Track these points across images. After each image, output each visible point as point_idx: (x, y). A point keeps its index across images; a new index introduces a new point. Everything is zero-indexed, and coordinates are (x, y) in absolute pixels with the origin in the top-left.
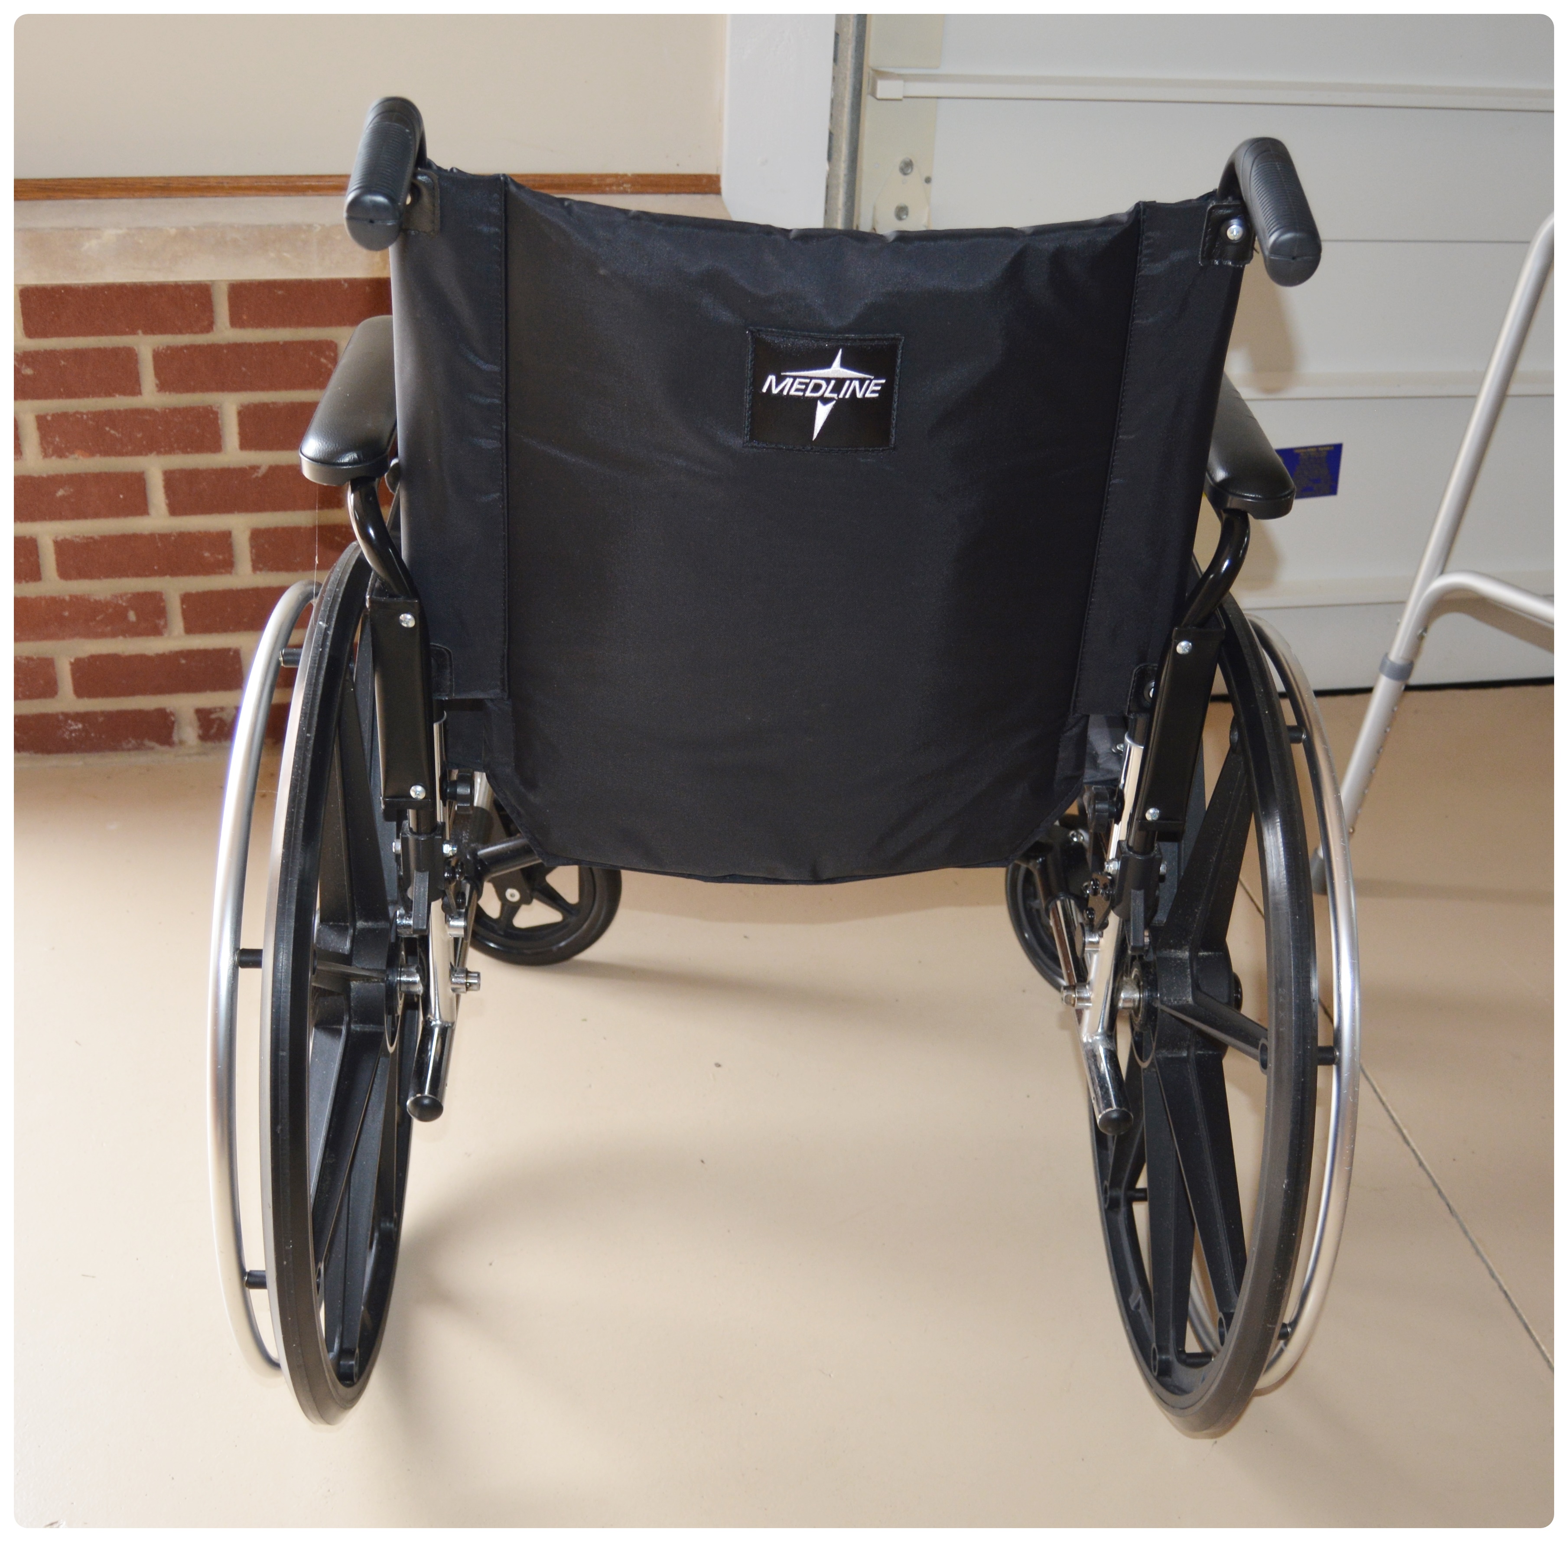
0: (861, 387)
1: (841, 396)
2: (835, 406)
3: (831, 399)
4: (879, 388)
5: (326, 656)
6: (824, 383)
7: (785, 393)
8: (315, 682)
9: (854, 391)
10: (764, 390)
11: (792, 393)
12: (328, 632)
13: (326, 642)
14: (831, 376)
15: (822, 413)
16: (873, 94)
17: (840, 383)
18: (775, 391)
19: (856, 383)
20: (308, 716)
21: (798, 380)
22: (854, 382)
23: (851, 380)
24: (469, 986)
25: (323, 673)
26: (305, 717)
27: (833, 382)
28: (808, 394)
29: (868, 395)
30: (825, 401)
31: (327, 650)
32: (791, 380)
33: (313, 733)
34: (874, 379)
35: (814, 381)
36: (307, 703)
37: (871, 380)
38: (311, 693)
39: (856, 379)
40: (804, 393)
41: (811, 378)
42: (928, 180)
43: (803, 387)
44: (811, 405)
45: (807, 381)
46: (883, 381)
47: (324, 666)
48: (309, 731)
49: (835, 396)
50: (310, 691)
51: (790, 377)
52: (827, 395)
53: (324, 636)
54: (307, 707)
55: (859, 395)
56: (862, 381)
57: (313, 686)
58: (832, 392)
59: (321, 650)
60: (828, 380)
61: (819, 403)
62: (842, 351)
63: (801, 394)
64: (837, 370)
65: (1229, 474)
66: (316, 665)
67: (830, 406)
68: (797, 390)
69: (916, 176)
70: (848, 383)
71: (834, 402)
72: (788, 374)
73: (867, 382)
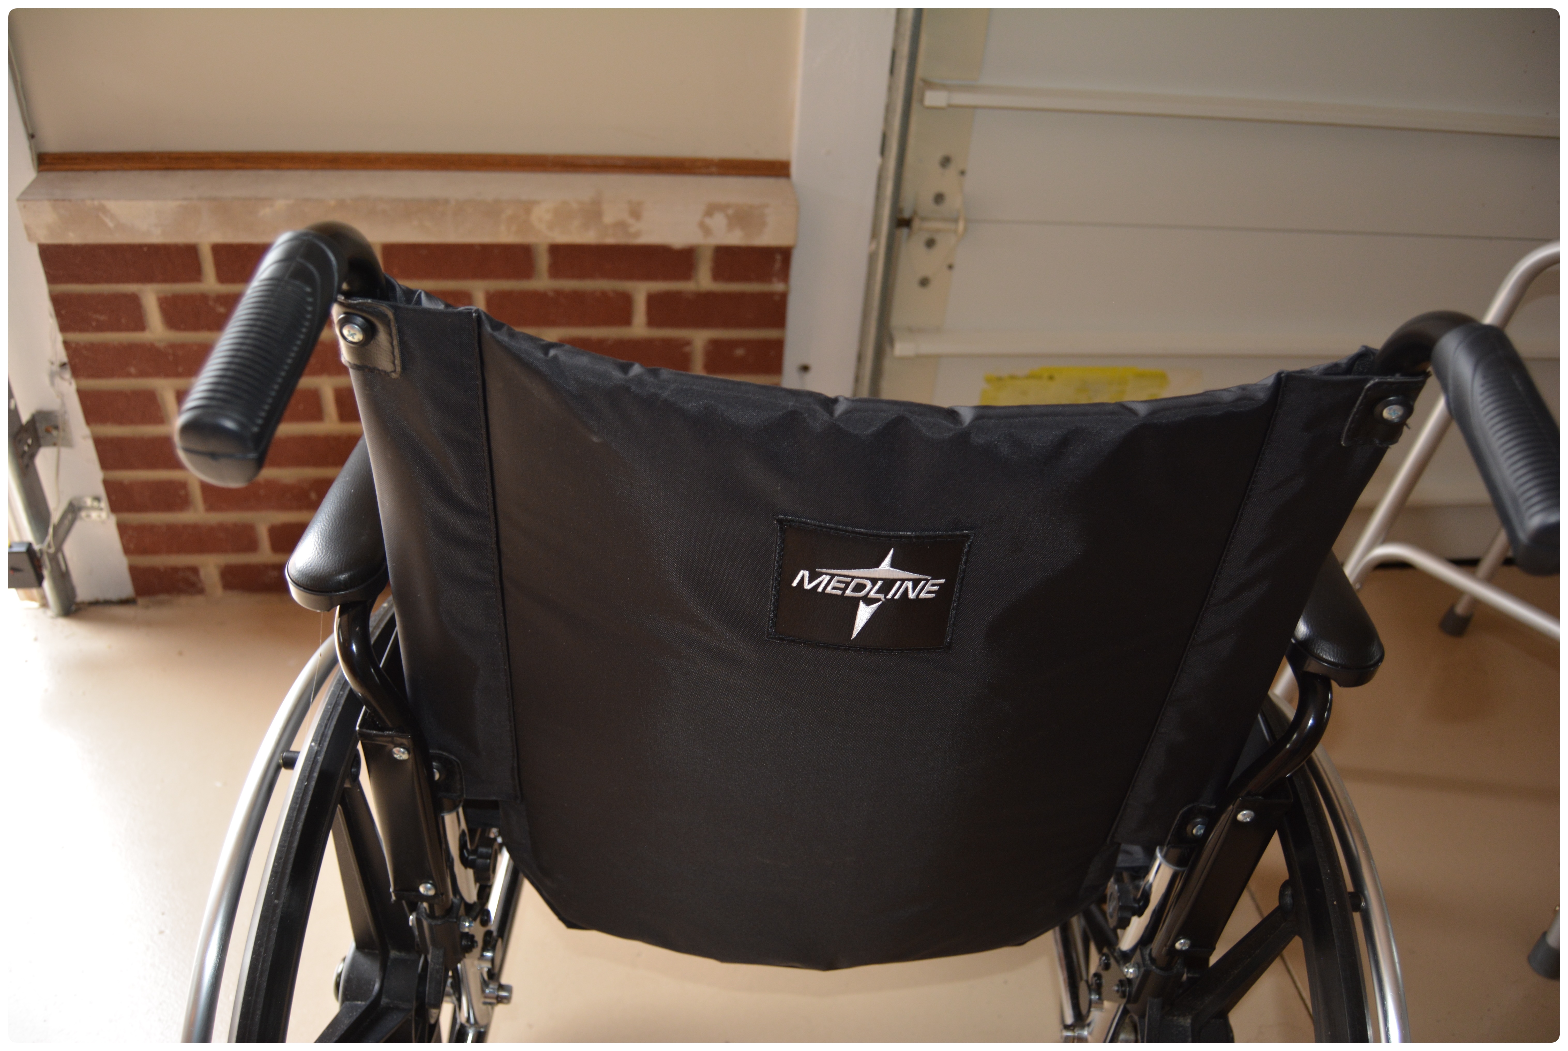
0: (914, 589)
1: (889, 596)
2: (880, 606)
3: (878, 600)
4: (936, 588)
5: (310, 793)
6: (869, 585)
7: (820, 589)
8: (292, 830)
9: (906, 591)
10: (795, 584)
11: (829, 590)
12: (319, 758)
13: (313, 773)
14: (877, 576)
15: (864, 613)
16: (921, 100)
17: (888, 584)
18: (807, 586)
19: (910, 584)
20: (279, 875)
21: (836, 578)
22: (906, 582)
23: (903, 581)
24: (500, 1000)
25: (303, 816)
26: (275, 877)
27: (880, 583)
28: (848, 592)
29: (923, 595)
30: (869, 601)
31: (313, 783)
32: (828, 578)
33: (282, 899)
34: (931, 579)
35: (856, 581)
36: (281, 858)
37: (928, 581)
38: (286, 844)
39: (909, 580)
40: (844, 592)
41: (853, 578)
42: (963, 173)
43: (843, 585)
44: (852, 605)
45: (849, 580)
46: (943, 581)
47: (306, 806)
48: (277, 897)
49: (882, 596)
50: (285, 841)
51: (827, 574)
52: (872, 594)
53: (312, 764)
54: (279, 863)
55: (912, 595)
56: (916, 583)
57: (289, 835)
58: (878, 592)
59: (306, 783)
60: (874, 581)
61: (861, 603)
62: (894, 551)
63: (839, 592)
64: (885, 568)
65: (1310, 631)
66: (298, 806)
67: (875, 606)
68: (834, 588)
69: (952, 172)
70: (898, 584)
71: (880, 603)
72: (824, 570)
73: (922, 583)
